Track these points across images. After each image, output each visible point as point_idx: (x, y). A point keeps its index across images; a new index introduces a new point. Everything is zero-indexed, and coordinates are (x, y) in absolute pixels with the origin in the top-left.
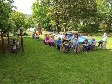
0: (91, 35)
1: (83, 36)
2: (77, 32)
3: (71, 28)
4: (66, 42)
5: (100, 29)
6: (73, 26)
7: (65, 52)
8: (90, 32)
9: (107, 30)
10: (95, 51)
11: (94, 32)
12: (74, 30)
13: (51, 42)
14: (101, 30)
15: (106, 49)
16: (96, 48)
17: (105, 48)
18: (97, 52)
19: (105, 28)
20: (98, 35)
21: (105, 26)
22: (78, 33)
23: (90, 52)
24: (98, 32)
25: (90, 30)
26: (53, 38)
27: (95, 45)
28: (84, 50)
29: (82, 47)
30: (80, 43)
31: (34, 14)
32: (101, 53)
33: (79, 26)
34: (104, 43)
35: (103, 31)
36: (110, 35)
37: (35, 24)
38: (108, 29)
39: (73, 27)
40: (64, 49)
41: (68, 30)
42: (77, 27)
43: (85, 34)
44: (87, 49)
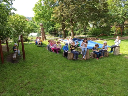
0: (102, 39)
1: (92, 40)
2: (86, 36)
3: (79, 32)
4: (74, 48)
5: (112, 32)
6: (82, 29)
7: (73, 59)
8: (101, 36)
9: (120, 33)
10: (107, 57)
11: (106, 35)
12: (83, 34)
13: (57, 48)
14: (114, 32)
15: (120, 55)
16: (108, 54)
17: (118, 54)
18: (109, 59)
19: (117, 30)
20: (110, 39)
21: (117, 28)
22: (88, 37)
23: (101, 59)
24: (109, 35)
25: (100, 34)
26: (59, 43)
27: (106, 51)
28: (94, 57)
29: (93, 53)
30: (89, 49)
31: (37, 16)
32: (113, 59)
33: (88, 29)
34: (116, 47)
35: (116, 34)
36: (124, 38)
37: (38, 28)
38: (121, 31)
39: (81, 31)
40: (72, 55)
41: (76, 34)
42: (86, 31)
43: (95, 38)
44: (97, 55)
